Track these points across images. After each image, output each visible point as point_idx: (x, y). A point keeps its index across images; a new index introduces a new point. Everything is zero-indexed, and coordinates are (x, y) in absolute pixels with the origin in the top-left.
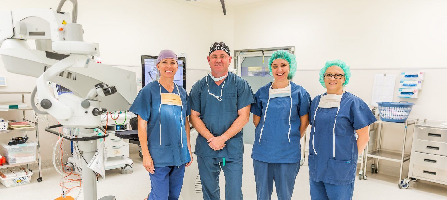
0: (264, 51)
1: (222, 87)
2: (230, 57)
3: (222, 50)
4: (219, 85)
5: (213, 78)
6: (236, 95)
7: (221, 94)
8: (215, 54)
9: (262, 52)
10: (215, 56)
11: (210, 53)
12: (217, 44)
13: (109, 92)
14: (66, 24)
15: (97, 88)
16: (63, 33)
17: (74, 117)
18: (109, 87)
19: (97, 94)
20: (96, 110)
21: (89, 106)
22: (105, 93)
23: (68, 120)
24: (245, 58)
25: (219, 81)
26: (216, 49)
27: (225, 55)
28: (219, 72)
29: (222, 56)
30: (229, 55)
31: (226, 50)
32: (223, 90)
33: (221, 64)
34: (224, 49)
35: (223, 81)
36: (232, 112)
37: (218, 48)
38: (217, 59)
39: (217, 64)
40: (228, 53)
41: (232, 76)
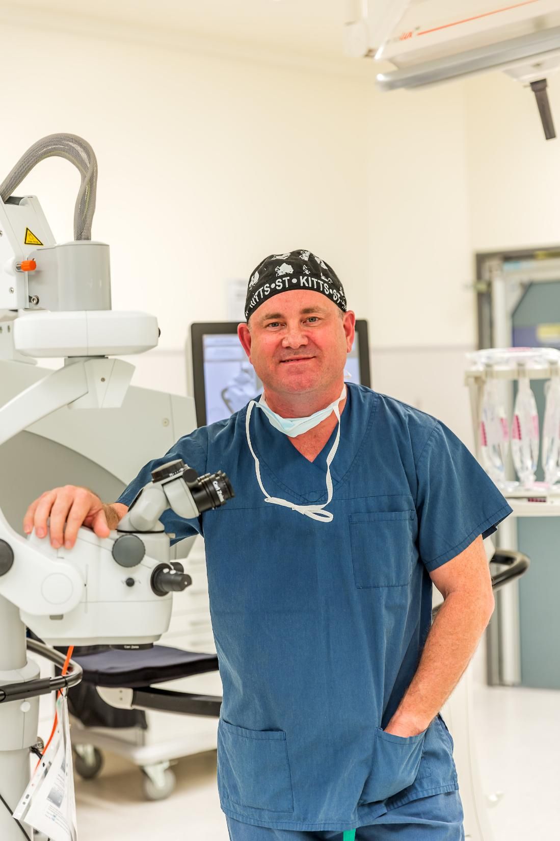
4: (311, 458)
5: (278, 422)
8: (271, 313)
11: (249, 310)
12: (279, 263)
13: (213, 496)
14: (42, 244)
15: (163, 485)
16: (30, 278)
17: (86, 602)
18: (214, 479)
19: (167, 506)
20: (169, 572)
21: (143, 556)
22: (198, 502)
23: (64, 617)
24: (528, 288)
25: (310, 432)
26: (277, 288)
27: (320, 309)
28: (304, 392)
29: (308, 317)
30: (342, 309)
31: (325, 285)
32: (334, 472)
33: (310, 356)
34: (312, 281)
35: (331, 430)
36: (389, 587)
37: (283, 282)
38: (285, 331)
39: (289, 354)
40: (335, 299)
41: (370, 403)
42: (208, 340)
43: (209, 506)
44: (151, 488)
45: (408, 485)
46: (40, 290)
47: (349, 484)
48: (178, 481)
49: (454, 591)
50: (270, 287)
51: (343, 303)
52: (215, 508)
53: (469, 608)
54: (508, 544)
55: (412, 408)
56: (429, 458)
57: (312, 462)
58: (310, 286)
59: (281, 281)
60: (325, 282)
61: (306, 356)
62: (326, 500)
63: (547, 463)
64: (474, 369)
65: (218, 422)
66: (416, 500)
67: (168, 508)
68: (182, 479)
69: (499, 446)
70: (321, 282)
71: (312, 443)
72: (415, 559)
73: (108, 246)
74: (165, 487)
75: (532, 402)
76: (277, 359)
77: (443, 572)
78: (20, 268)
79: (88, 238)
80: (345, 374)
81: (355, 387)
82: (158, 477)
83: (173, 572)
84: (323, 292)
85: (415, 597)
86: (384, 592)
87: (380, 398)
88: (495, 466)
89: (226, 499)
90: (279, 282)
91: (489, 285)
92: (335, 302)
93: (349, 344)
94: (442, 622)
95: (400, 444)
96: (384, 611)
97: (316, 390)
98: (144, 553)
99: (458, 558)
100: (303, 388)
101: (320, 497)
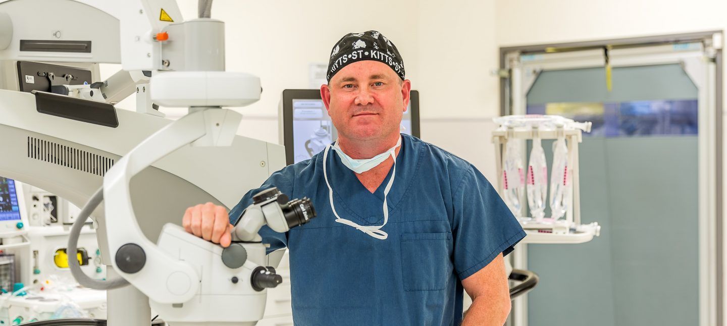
0: (609, 46)
1: (386, 192)
2: (404, 84)
3: (374, 59)
4: (372, 190)
5: (348, 161)
6: (445, 225)
7: (383, 218)
8: (348, 76)
9: (601, 52)
10: (352, 84)
11: (331, 74)
12: (356, 39)
13: (300, 216)
14: (172, 21)
15: (262, 206)
16: (164, 46)
17: (201, 294)
18: (301, 203)
19: (264, 222)
20: (265, 273)
21: (245, 260)
22: (288, 220)
23: (184, 306)
24: (540, 74)
25: (372, 170)
26: (353, 58)
27: (385, 76)
28: (368, 138)
29: (376, 81)
30: (401, 78)
31: (390, 58)
32: (390, 202)
33: (375, 112)
34: (380, 55)
35: (388, 169)
36: (430, 290)
37: (358, 54)
38: (357, 91)
39: (360, 110)
40: (397, 70)
41: (419, 150)
42: (296, 103)
43: (296, 223)
44: (252, 208)
45: (446, 213)
46: (170, 56)
47: (401, 211)
48: (273, 203)
49: (480, 295)
50: (347, 57)
51: (403, 74)
52: (301, 225)
53: (491, 309)
54: (520, 265)
55: (451, 155)
56: (463, 193)
57: (373, 193)
58: (378, 58)
59: (356, 53)
60: (389, 56)
61: (372, 112)
62: (383, 223)
63: (554, 202)
64: (499, 130)
65: (302, 162)
66: (452, 225)
67: (265, 224)
68: (276, 202)
69: (517, 189)
70: (387, 56)
71: (374, 179)
72: (451, 270)
73: (223, 23)
74: (263, 208)
75: (543, 156)
76: (350, 114)
77: (471, 281)
78: (156, 38)
79: (209, 16)
80: (401, 128)
81: (408, 137)
82: (258, 200)
83: (268, 273)
84: (388, 64)
85: (450, 299)
86: (425, 294)
87: (427, 146)
88: (514, 205)
89: (310, 218)
90: (354, 53)
91: (510, 71)
92: (397, 72)
93: (405, 105)
94: (470, 319)
95: (441, 182)
96: (425, 309)
97: (378, 138)
98: (246, 258)
99: (484, 270)
100: (368, 135)
101: (379, 221)
